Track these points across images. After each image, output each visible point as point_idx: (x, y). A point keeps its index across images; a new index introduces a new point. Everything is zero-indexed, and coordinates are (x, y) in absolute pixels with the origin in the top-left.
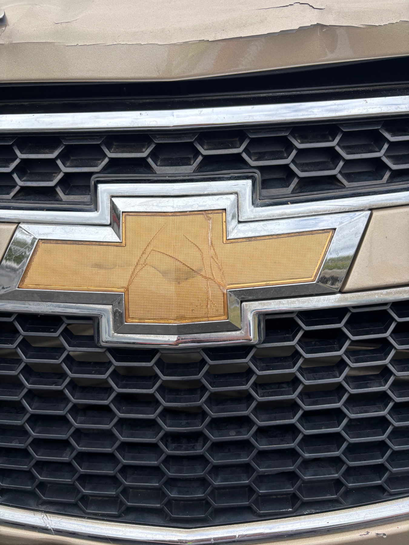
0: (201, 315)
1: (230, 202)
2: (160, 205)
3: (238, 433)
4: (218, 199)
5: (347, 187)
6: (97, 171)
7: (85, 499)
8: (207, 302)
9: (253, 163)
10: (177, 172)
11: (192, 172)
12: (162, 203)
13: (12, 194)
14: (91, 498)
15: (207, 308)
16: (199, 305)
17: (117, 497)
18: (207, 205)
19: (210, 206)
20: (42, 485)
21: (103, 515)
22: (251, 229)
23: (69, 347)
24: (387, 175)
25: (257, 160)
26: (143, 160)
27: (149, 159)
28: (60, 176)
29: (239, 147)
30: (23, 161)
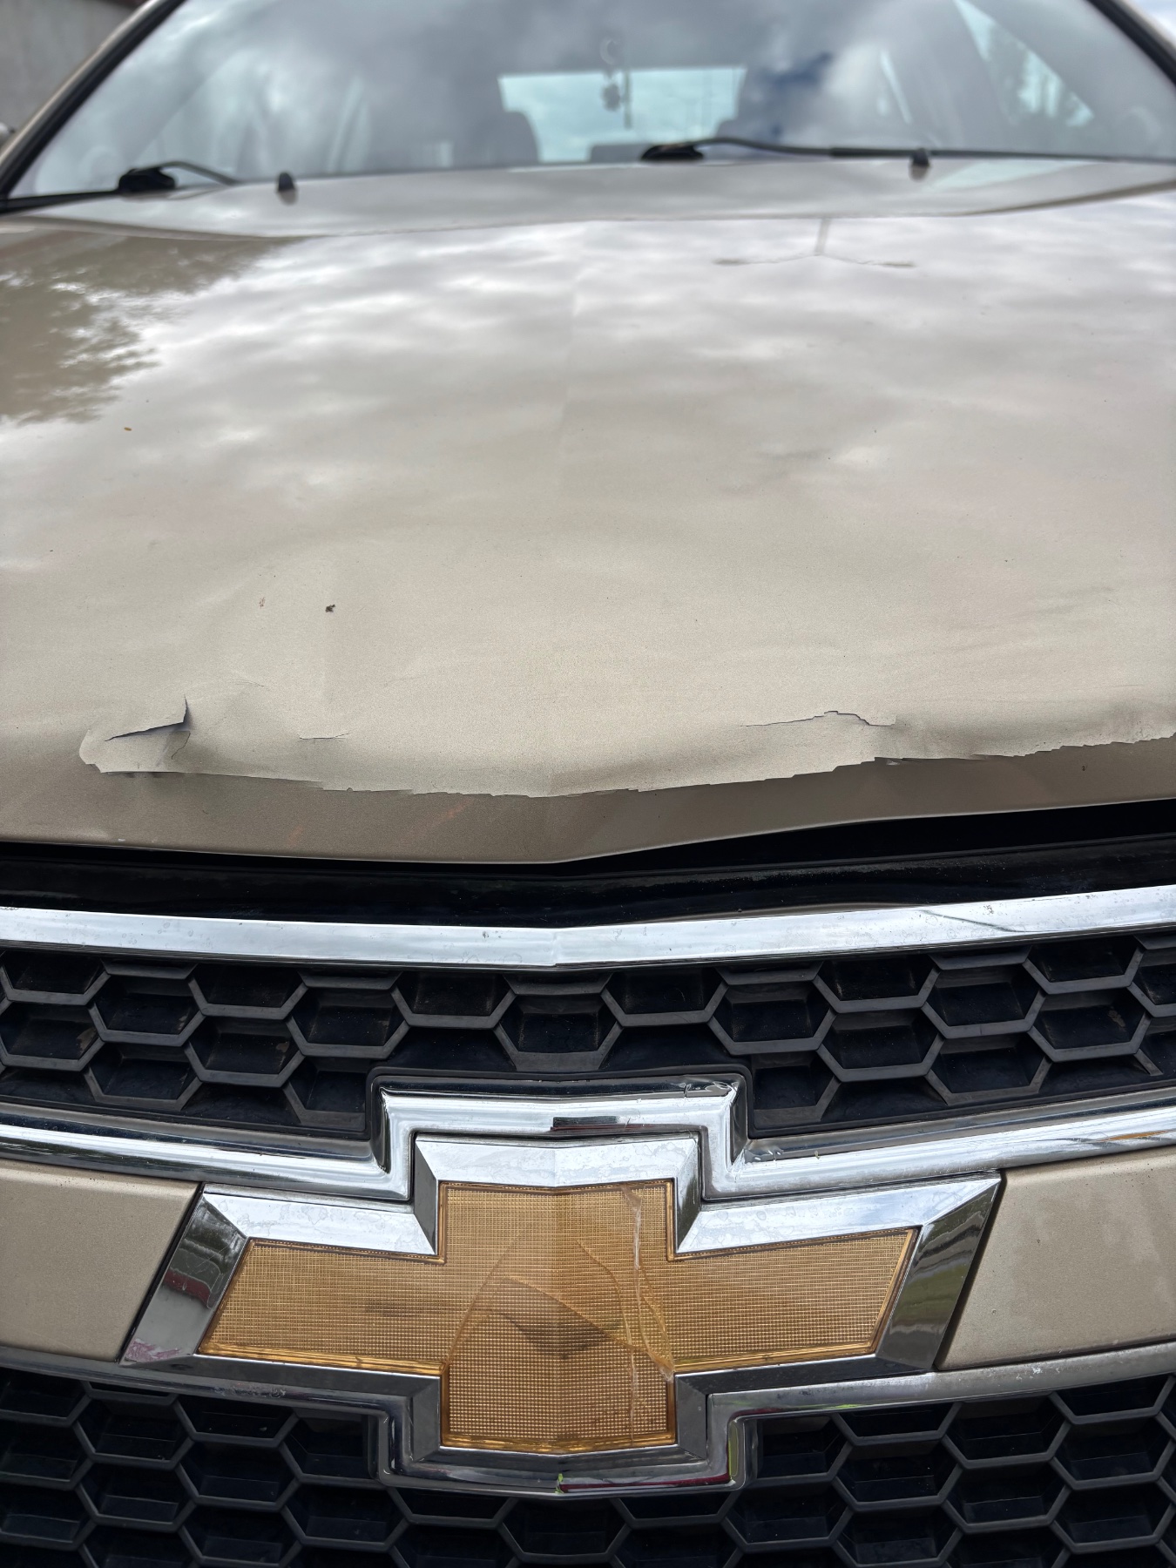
0: (614, 1433)
1: (683, 1159)
2: (525, 1166)
4: (655, 1152)
5: (949, 1105)
6: (381, 1057)
8: (629, 1402)
9: (737, 1048)
10: (562, 1069)
11: (597, 1069)
12: (531, 1162)
13: (184, 1099)
15: (629, 1417)
16: (610, 1410)
18: (632, 1169)
19: (637, 1171)
22: (731, 1226)
23: (304, 1472)
24: (1040, 1073)
25: (743, 1037)
26: (487, 1036)
27: (501, 1034)
28: (294, 1063)
29: (702, 1008)
30: (210, 1021)
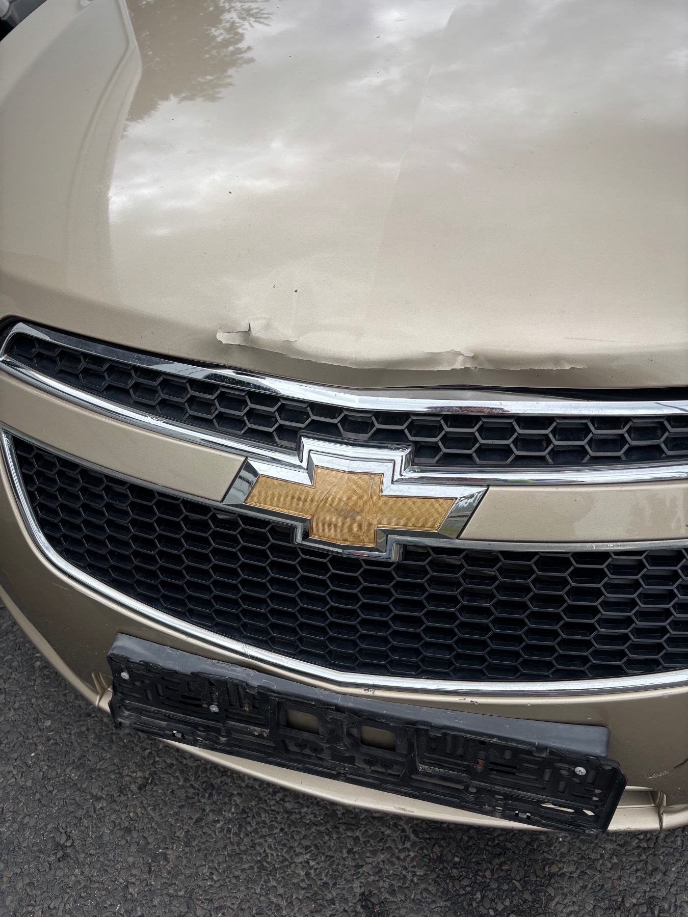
1: (388, 468)
2: (340, 464)
3: (381, 616)
4: (380, 466)
5: (478, 464)
6: (302, 427)
7: (273, 639)
8: (364, 533)
9: (411, 438)
10: (356, 438)
11: (367, 439)
12: (342, 463)
13: (243, 432)
14: (277, 639)
15: (363, 537)
17: (295, 642)
18: (372, 469)
20: (245, 625)
21: (283, 652)
22: (400, 489)
23: (273, 540)
24: (511, 458)
25: (414, 436)
26: (335, 425)
27: (339, 425)
28: (276, 426)
29: (403, 425)
30: (251, 409)
